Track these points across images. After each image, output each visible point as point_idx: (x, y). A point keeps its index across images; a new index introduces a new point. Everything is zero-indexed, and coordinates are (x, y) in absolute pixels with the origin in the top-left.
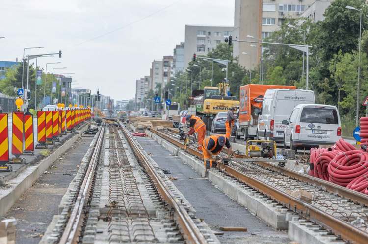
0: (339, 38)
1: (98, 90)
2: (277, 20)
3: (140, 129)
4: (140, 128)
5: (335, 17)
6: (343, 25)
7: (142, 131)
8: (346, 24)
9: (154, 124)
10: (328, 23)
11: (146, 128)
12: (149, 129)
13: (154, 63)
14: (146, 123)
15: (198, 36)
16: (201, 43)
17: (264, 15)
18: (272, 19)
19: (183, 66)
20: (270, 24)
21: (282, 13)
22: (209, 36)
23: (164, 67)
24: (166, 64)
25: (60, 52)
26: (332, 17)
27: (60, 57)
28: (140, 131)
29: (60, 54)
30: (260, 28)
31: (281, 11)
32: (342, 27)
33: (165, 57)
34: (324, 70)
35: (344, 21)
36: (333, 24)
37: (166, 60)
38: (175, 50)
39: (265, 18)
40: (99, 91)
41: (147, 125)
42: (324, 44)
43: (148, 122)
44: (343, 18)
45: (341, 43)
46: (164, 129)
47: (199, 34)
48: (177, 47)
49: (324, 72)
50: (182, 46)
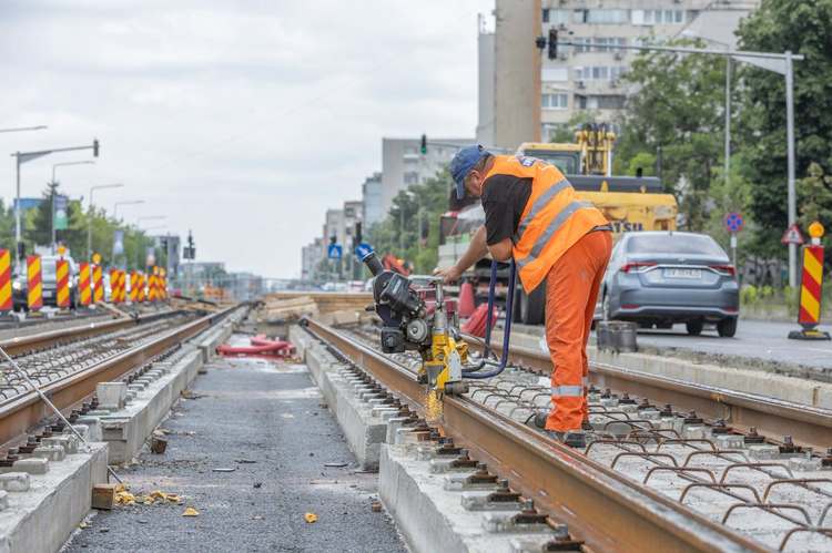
0: (804, 73)
1: (190, 232)
2: (571, 99)
3: (272, 324)
4: (272, 319)
5: (794, 16)
6: (815, 38)
7: (280, 331)
8: (821, 33)
9: (323, 303)
10: (774, 34)
11: (294, 319)
12: (305, 324)
13: (330, 213)
14: (295, 301)
15: (407, 156)
16: (411, 168)
17: (544, 91)
18: (562, 95)
19: (379, 214)
20: (556, 105)
21: (581, 83)
22: (426, 156)
23: (347, 220)
24: (350, 213)
25: (96, 143)
26: (783, 19)
27: (96, 154)
28: (273, 330)
29: (96, 147)
30: (537, 114)
31: (578, 80)
32: (811, 42)
33: (347, 203)
34: (765, 157)
35: (815, 28)
36: (787, 38)
37: (348, 207)
38: (364, 187)
39: (547, 95)
40: (193, 235)
41: (297, 309)
42: (763, 89)
43: (301, 300)
44: (815, 18)
45: (810, 84)
46: (360, 323)
47: (406, 152)
48: (369, 180)
49: (766, 164)
50: (377, 179)
